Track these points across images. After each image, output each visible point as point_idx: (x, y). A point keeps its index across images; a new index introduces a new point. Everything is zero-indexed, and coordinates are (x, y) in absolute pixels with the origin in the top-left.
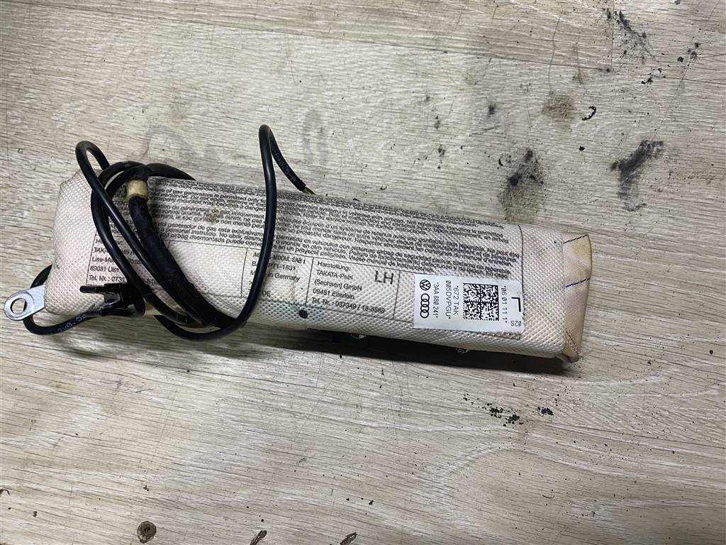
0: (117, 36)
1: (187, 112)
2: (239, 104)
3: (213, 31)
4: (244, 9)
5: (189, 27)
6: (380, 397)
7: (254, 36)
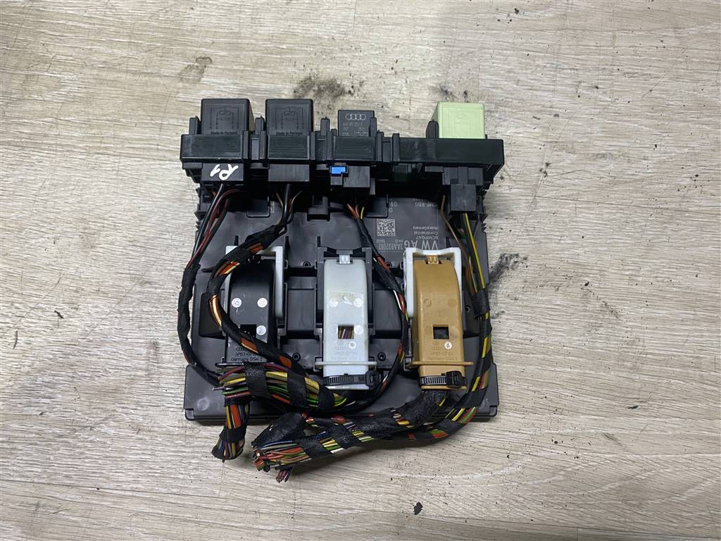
0: (28, 169)
1: (96, 242)
2: (144, 233)
3: (119, 162)
4: (147, 140)
5: (97, 159)
6: (275, 502)
7: (158, 166)
